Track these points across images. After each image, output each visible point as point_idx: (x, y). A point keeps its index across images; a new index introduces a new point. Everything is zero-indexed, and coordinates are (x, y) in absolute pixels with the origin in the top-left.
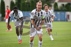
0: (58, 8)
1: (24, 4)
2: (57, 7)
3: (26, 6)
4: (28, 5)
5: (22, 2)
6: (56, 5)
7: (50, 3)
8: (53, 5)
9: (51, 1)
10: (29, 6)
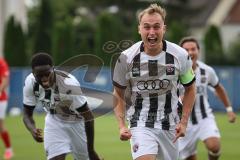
0: (221, 51)
1: (66, 33)
2: (216, 47)
3: (78, 41)
4: (84, 37)
5: (59, 24)
6: (214, 35)
7: (188, 27)
8: (199, 35)
9: (194, 21)
10: (91, 43)
